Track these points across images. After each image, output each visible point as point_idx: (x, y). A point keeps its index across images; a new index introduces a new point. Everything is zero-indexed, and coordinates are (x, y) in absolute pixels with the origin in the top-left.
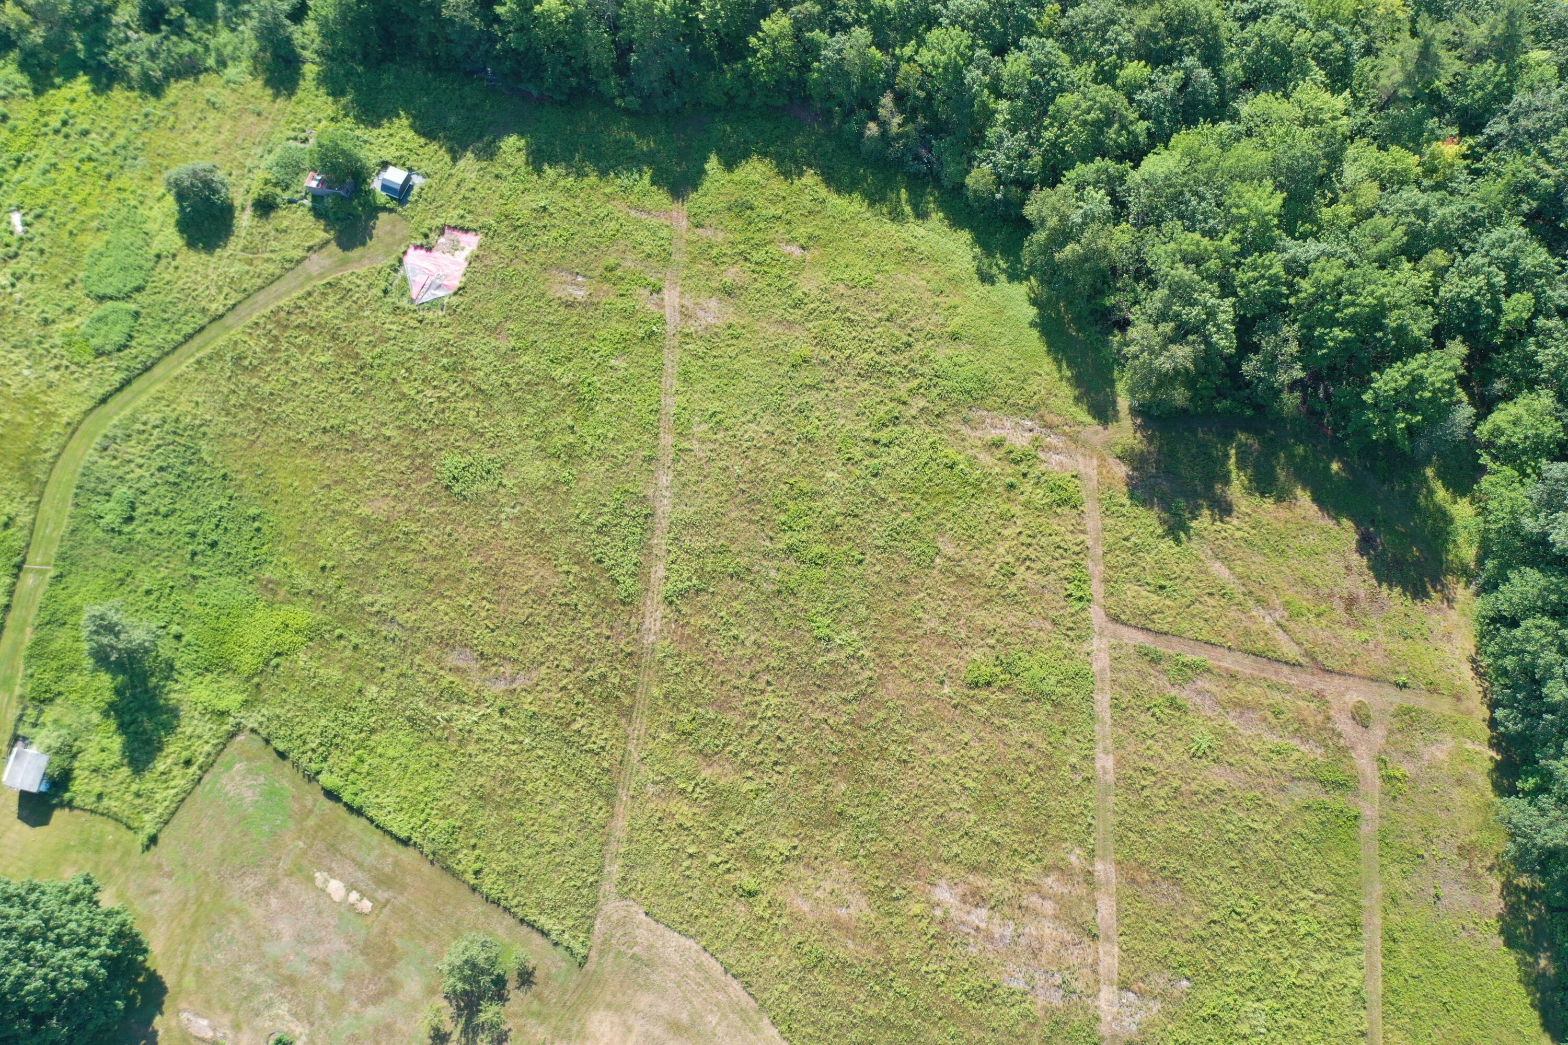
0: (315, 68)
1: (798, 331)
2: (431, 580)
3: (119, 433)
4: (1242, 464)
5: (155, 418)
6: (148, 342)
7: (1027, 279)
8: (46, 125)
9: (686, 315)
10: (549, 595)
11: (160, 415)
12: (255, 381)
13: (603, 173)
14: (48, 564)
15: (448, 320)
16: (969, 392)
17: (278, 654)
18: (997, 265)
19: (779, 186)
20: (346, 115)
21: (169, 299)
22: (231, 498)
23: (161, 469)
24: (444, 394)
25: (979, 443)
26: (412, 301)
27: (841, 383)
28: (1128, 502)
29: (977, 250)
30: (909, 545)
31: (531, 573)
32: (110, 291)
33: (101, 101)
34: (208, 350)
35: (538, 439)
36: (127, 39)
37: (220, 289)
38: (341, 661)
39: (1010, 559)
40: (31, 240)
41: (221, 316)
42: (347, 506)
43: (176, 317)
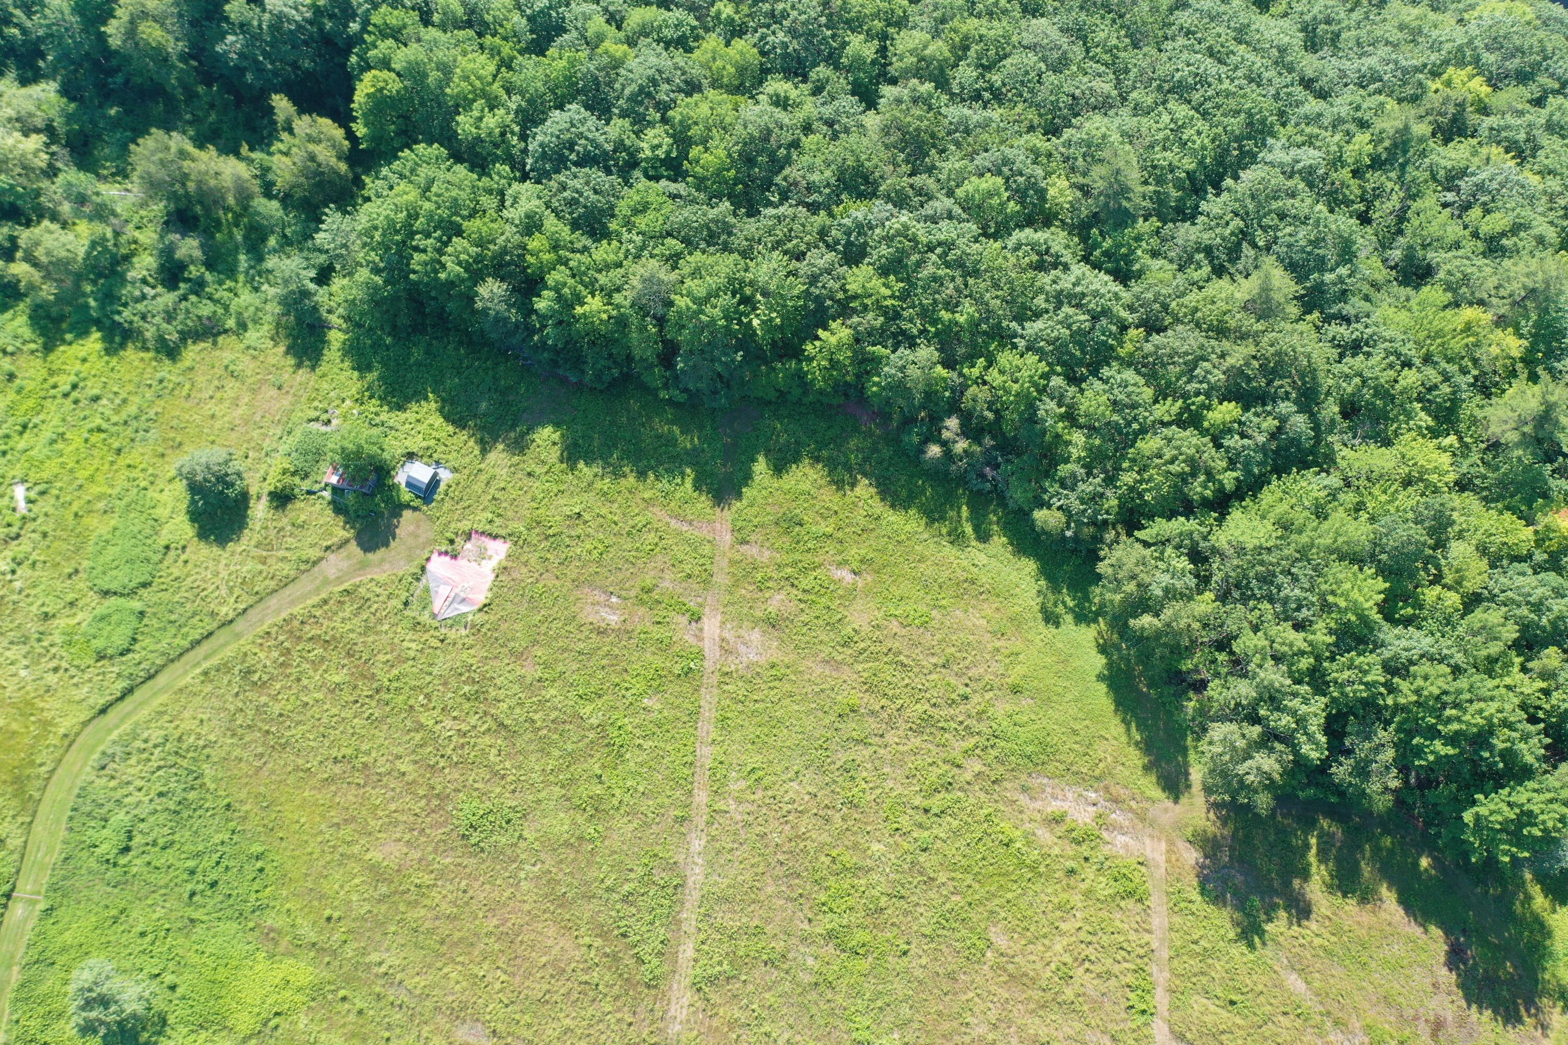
0: (341, 336)
1: (846, 674)
2: (442, 943)
3: (118, 749)
4: (1323, 855)
5: (156, 736)
6: (152, 648)
7: (1095, 621)
8: (54, 387)
9: (726, 650)
10: (569, 970)
11: (163, 733)
12: (264, 699)
13: (642, 475)
14: (39, 893)
15: (470, 641)
16: (1029, 757)
17: (277, 1014)
18: (1064, 603)
19: (829, 497)
20: (371, 398)
21: (176, 598)
22: (233, 832)
23: (161, 794)
24: (464, 727)
25: (1038, 817)
26: (434, 616)
27: (891, 738)
28: (1199, 898)
29: (1043, 583)
30: (958, 935)
31: (550, 943)
32: (113, 586)
33: (114, 361)
34: (215, 661)
35: (563, 787)
36: (144, 297)
37: (231, 590)
38: (344, 1025)
39: (1067, 959)
40: (34, 520)
41: (231, 622)
42: (356, 849)
43: (183, 620)
